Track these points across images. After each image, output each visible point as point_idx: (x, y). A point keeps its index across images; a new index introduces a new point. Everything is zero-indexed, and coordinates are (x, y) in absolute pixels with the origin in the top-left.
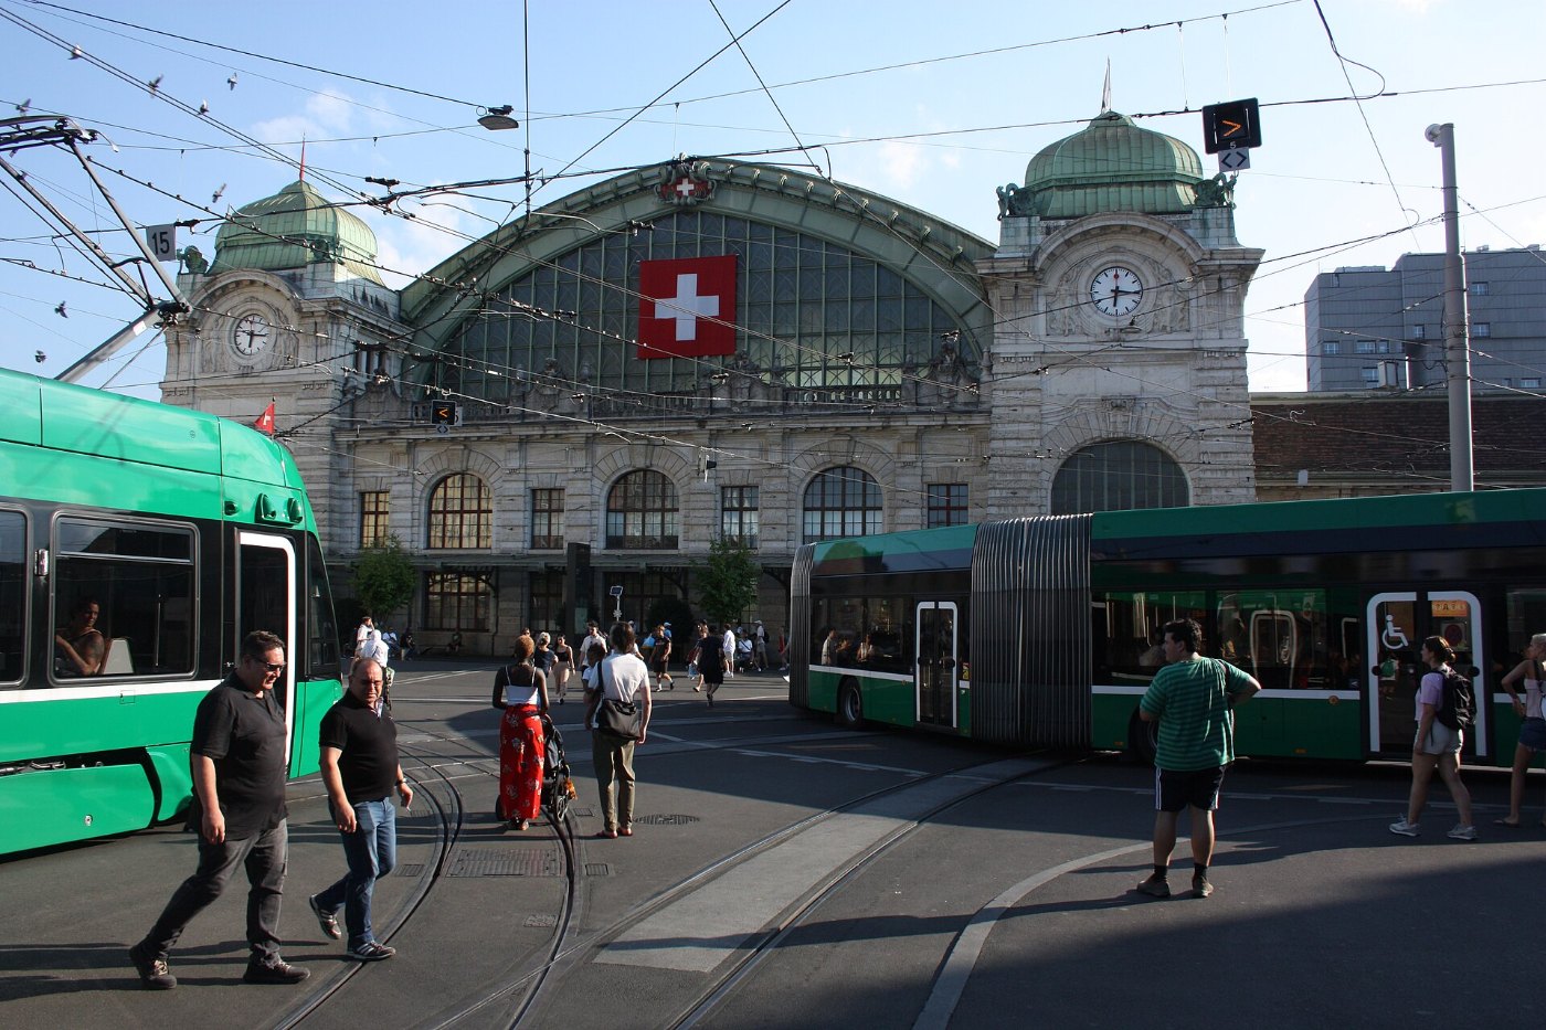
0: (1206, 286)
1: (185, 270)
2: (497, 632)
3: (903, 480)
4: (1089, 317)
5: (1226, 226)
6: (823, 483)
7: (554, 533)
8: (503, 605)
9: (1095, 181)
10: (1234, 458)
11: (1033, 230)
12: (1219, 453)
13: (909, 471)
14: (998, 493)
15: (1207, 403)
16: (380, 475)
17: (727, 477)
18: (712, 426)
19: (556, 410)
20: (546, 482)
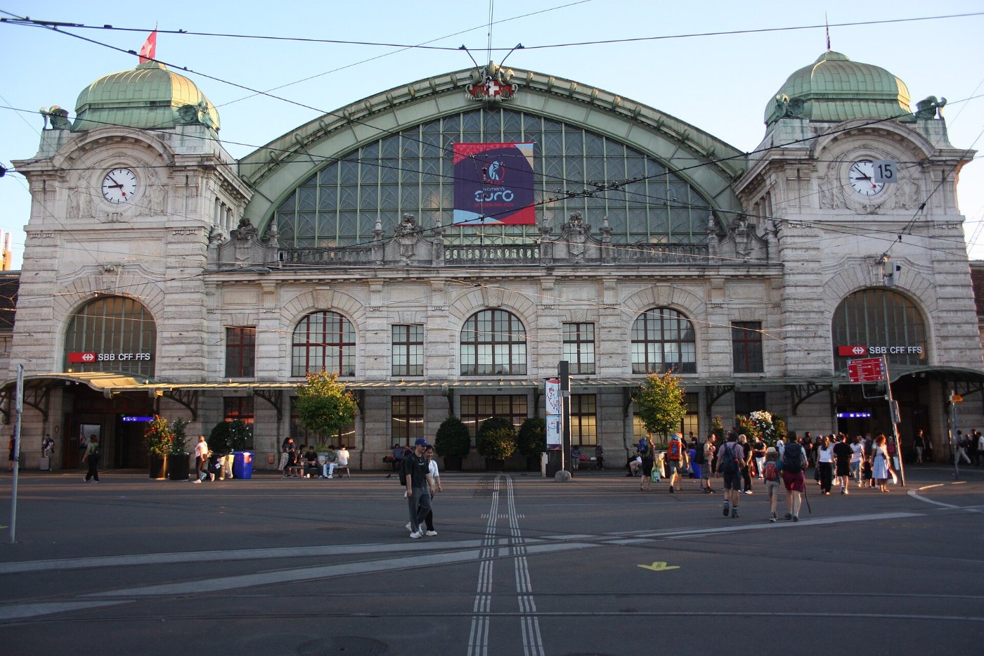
0: (934, 176)
1: (50, 126)
2: (364, 449)
3: (713, 318)
4: (850, 195)
5: (941, 133)
6: (645, 320)
7: (412, 362)
8: (368, 426)
9: (843, 97)
10: (961, 302)
11: (805, 129)
12: (951, 298)
13: (718, 311)
14: (793, 328)
15: (939, 261)
16: (248, 311)
17: (568, 315)
18: (557, 273)
19: (413, 258)
20: (409, 318)
